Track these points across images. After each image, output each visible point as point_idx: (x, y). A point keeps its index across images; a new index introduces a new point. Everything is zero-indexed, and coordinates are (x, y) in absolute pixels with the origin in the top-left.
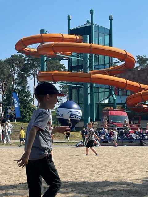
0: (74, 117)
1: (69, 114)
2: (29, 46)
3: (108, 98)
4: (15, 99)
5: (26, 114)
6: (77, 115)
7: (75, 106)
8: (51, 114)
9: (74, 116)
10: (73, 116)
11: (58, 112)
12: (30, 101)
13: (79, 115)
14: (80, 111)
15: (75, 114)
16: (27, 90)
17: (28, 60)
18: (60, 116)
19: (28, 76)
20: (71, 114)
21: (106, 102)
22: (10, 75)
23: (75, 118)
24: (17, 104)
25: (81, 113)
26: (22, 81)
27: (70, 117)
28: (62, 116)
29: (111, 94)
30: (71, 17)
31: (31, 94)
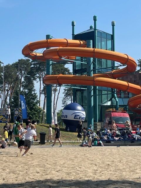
1: (74, 115)
2: (36, 50)
3: (111, 100)
4: (22, 101)
5: (32, 115)
6: (81, 116)
7: (79, 108)
8: (56, 115)
9: (78, 117)
10: (77, 117)
11: (63, 113)
12: (37, 103)
13: (83, 116)
14: (84, 113)
15: (79, 116)
16: (33, 93)
17: (34, 64)
18: (65, 117)
19: (35, 79)
20: (75, 115)
21: (109, 103)
22: (17, 79)
23: (79, 119)
24: (24, 106)
25: (85, 114)
26: (29, 84)
27: (74, 118)
28: (67, 117)
29: (113, 96)
30: (75, 23)
31: (37, 96)
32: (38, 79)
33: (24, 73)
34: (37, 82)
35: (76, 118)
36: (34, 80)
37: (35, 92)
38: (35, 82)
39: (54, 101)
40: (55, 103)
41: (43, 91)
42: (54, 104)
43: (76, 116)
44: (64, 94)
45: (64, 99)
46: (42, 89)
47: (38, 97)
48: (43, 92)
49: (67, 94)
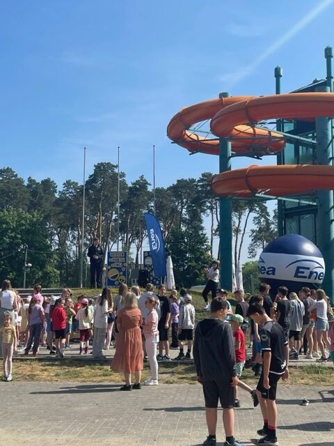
0: (305, 277)
1: (294, 268)
4: (152, 230)
6: (315, 270)
9: (307, 273)
10: (303, 272)
11: (263, 262)
13: (319, 271)
14: (321, 261)
15: (308, 269)
18: (268, 273)
20: (298, 268)
24: (157, 242)
27: (296, 276)
28: (274, 274)
31: (207, 239)
32: (209, 211)
33: (186, 202)
34: (208, 215)
35: (299, 274)
36: (201, 212)
37: (204, 232)
38: (203, 216)
39: (236, 247)
40: (238, 251)
41: (217, 231)
42: (236, 253)
43: (301, 270)
44: (251, 238)
45: (252, 245)
46: (215, 227)
47: (210, 241)
48: (218, 233)
49: (255, 237)
